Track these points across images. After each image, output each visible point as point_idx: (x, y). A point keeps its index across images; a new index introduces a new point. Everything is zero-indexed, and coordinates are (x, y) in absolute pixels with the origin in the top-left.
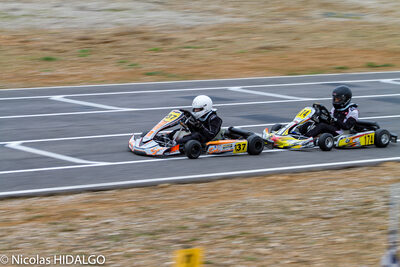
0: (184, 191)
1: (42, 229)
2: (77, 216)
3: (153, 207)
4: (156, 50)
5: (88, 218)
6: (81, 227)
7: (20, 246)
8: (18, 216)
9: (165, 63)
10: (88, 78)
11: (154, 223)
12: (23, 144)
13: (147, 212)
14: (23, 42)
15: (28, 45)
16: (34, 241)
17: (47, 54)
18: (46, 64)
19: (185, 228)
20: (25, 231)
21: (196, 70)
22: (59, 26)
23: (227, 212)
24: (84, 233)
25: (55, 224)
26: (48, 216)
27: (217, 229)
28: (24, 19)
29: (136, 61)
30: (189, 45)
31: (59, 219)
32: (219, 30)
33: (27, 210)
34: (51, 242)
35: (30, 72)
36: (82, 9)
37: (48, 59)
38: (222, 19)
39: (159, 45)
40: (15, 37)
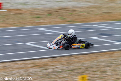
1: (37, 70)
2: (47, 65)
4: (71, 14)
5: (51, 66)
6: (49, 69)
7: (31, 75)
8: (30, 66)
9: (74, 18)
10: (50, 23)
11: (72, 67)
12: (31, 43)
13: (69, 64)
14: (30, 12)
15: (32, 13)
16: (35, 73)
17: (38, 16)
19: (80, 69)
20: (32, 70)
22: (41, 7)
24: (50, 70)
25: (41, 68)
26: (38, 66)
27: (91, 69)
28: (30, 5)
29: (65, 17)
31: (42, 66)
34: (40, 74)
35: (32, 21)
38: (91, 4)
39: (71, 12)
40: (28, 11)
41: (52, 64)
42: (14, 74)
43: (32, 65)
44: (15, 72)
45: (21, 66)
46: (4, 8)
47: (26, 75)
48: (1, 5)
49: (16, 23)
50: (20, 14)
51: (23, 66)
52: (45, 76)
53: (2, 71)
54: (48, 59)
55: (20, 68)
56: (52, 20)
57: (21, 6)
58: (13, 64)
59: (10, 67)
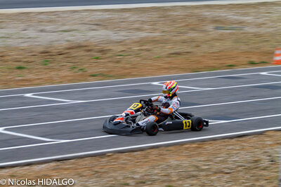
0: (125, 158)
3: (103, 170)
4: (97, 58)
9: (104, 67)
17: (19, 64)
18: (19, 72)
21: (127, 71)
22: (26, 45)
23: (156, 171)
30: (120, 54)
32: (141, 42)
36: (42, 31)
37: (20, 68)
38: (143, 34)
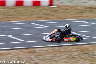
1: (80, 53)
6: (89, 53)
7: (75, 57)
8: (74, 50)
10: (91, 17)
14: (75, 8)
15: (76, 9)
16: (78, 56)
17: (81, 11)
18: (81, 14)
20: (76, 53)
25: (83, 52)
26: (81, 50)
31: (84, 51)
33: (76, 48)
34: (82, 56)
35: (76, 15)
41: (92, 49)
42: (62, 56)
43: (76, 50)
44: (62, 54)
45: (67, 50)
46: (55, 5)
47: (71, 57)
48: (52, 2)
49: (64, 16)
50: (68, 9)
51: (69, 50)
52: (86, 58)
53: (52, 53)
54: (89, 45)
55: (67, 51)
56: (92, 15)
57: (68, 3)
58: (61, 48)
59: (58, 51)
